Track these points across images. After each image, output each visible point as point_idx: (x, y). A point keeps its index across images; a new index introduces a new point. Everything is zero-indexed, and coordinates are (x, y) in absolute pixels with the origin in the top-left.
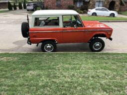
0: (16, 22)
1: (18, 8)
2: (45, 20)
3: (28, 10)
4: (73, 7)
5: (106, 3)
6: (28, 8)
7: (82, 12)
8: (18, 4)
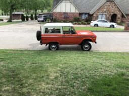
0: (29, 31)
1: (29, 19)
2: (52, 30)
3: (39, 21)
4: (79, 19)
5: (108, 16)
6: (39, 19)
7: (86, 23)
8: (30, 15)
